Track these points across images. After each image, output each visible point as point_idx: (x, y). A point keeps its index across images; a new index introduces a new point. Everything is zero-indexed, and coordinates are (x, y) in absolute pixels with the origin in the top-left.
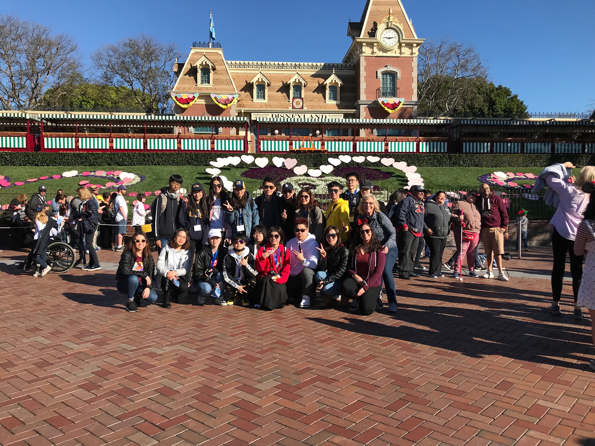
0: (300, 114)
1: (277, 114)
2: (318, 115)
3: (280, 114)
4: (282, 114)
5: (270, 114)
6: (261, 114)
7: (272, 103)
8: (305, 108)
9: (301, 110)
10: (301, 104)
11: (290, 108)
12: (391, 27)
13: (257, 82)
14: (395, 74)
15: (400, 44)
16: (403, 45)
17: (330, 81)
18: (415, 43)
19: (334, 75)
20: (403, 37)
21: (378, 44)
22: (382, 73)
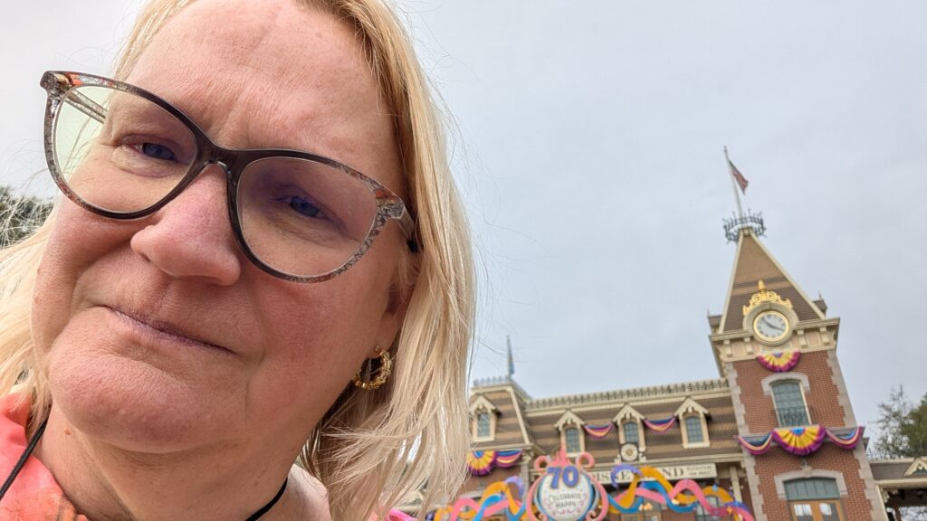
9: (635, 463)
10: (635, 453)
11: (618, 462)
12: (768, 308)
13: (565, 425)
14: (798, 384)
15: (795, 332)
16: (800, 333)
17: (684, 410)
18: (823, 327)
19: (688, 400)
20: (795, 319)
21: (752, 338)
22: (773, 384)
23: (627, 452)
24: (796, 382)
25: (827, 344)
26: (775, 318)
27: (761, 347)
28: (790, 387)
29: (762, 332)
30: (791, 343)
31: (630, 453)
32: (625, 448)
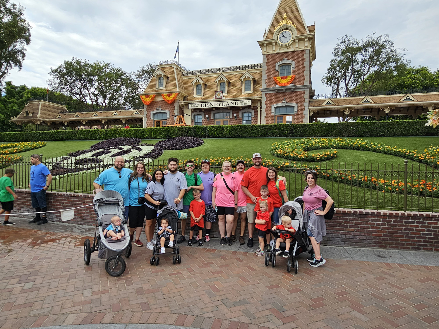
0: (220, 103)
1: (204, 104)
2: (232, 102)
3: (206, 103)
4: (208, 103)
5: (200, 104)
6: (195, 104)
7: (205, 96)
8: (224, 98)
9: (221, 100)
11: (214, 99)
12: (286, 28)
13: (196, 83)
14: (291, 66)
15: (294, 40)
16: (297, 41)
17: (245, 77)
18: (306, 38)
19: (247, 72)
20: (296, 34)
21: (276, 43)
22: (280, 66)
23: (218, 95)
24: (289, 65)
25: (306, 47)
26: (287, 33)
27: (279, 48)
28: (287, 67)
29: (280, 40)
30: (291, 46)
31: (219, 95)
32: (217, 93)
